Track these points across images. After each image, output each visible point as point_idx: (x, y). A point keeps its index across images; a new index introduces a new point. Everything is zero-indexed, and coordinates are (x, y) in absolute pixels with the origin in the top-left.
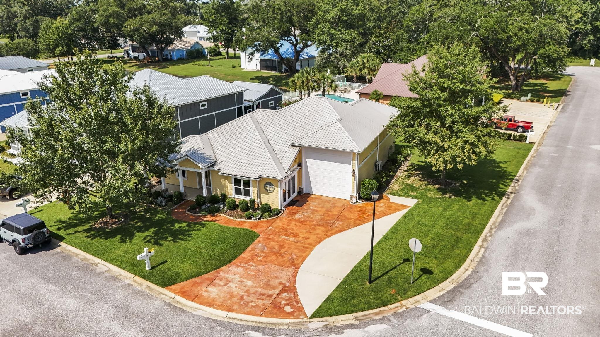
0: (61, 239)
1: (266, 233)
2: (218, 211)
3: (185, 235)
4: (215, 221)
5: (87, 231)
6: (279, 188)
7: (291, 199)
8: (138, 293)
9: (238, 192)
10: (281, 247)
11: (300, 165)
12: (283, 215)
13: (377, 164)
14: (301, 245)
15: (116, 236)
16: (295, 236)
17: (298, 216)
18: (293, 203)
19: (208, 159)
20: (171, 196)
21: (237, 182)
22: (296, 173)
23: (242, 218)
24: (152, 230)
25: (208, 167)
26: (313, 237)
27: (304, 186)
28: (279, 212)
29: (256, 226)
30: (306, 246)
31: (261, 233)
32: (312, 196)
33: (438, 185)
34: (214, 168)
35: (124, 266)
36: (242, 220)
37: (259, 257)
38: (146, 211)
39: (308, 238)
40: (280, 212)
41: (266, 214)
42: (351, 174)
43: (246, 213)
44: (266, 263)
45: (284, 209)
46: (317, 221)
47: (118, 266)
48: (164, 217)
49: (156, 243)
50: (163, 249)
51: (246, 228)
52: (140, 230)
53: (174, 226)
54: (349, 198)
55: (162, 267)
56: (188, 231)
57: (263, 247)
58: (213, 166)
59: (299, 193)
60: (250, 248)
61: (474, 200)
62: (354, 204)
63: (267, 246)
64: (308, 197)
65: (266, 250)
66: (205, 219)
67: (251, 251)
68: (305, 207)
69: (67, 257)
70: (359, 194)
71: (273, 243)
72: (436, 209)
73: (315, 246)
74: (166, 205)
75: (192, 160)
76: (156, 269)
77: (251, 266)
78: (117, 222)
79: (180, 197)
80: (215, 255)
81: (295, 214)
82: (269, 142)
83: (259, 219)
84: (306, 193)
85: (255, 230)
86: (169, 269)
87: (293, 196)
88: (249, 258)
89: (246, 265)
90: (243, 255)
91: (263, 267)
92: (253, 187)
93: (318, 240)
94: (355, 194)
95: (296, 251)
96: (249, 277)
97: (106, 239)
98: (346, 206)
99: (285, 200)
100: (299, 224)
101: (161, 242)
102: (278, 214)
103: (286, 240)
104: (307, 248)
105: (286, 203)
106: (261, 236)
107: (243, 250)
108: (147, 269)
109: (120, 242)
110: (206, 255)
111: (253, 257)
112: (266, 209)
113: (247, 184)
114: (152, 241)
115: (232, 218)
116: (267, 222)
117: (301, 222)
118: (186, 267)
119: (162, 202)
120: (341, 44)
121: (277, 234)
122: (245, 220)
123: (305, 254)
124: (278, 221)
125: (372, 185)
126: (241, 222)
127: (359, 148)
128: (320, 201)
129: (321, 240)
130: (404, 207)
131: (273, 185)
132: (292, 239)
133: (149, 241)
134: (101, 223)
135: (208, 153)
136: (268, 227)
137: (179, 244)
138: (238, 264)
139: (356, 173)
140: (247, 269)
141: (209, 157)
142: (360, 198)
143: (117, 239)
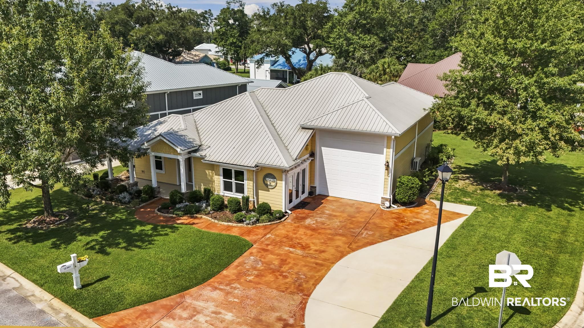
1: (262, 242)
2: (198, 211)
3: (143, 241)
4: (193, 224)
5: (13, 231)
6: (284, 182)
7: (299, 200)
8: (49, 325)
9: (228, 187)
10: (283, 262)
11: (312, 155)
12: (289, 220)
13: (415, 160)
14: (313, 260)
15: (48, 239)
16: (304, 248)
17: (308, 221)
18: (302, 205)
19: (190, 142)
20: (139, 192)
22: (306, 165)
23: (230, 221)
24: (101, 233)
25: (189, 153)
26: (331, 251)
27: (317, 184)
28: (282, 215)
29: (249, 232)
30: (320, 262)
31: (255, 242)
32: (328, 198)
33: (499, 190)
34: (198, 154)
35: (42, 282)
36: (230, 224)
37: (249, 275)
38: (102, 209)
39: (323, 252)
40: (284, 216)
41: (264, 217)
42: (384, 167)
43: (235, 215)
44: (259, 286)
45: (290, 212)
46: (336, 229)
47: (34, 281)
48: (124, 217)
49: (102, 251)
50: (108, 259)
51: (234, 234)
52: (86, 232)
53: (134, 228)
54: (379, 202)
55: (99, 286)
56: (151, 236)
57: (255, 261)
58: (196, 151)
59: (311, 193)
60: (236, 263)
61: (556, 210)
62: (387, 209)
63: (263, 260)
64: (323, 199)
65: (260, 266)
66: (179, 222)
67: (237, 266)
68: (319, 210)
70: (394, 196)
71: (271, 257)
72: (505, 219)
73: (333, 263)
74: (129, 202)
75: (167, 142)
76: (89, 288)
77: (235, 288)
78: (57, 221)
79: (151, 193)
80: (183, 271)
81: (304, 218)
82: (273, 124)
83: (254, 223)
84: (319, 195)
85: (247, 238)
86: (109, 289)
87: (302, 197)
88: (234, 277)
89: (228, 288)
90: (225, 272)
91: (253, 291)
92: (248, 180)
93: (339, 255)
94: (388, 195)
95: (304, 269)
97: (34, 243)
98: (376, 211)
99: (291, 201)
100: (309, 232)
101: (109, 250)
102: (280, 218)
103: (291, 252)
104: (322, 265)
105: (292, 205)
106: (254, 246)
107: (226, 266)
108: (75, 287)
109: (51, 248)
110: (169, 270)
111: (240, 275)
112: (265, 210)
114: (97, 247)
115: (216, 221)
116: (265, 227)
117: (313, 230)
118: (135, 286)
119: (125, 198)
120: (359, 50)
121: (279, 244)
122: (235, 225)
123: (320, 274)
124: (280, 227)
125: (413, 184)
126: (228, 226)
127: (397, 130)
128: (339, 204)
129: (342, 255)
130: (459, 215)
131: (274, 178)
132: (299, 252)
133: (92, 248)
134: (34, 222)
135: (191, 135)
136: (265, 235)
137: (134, 252)
138: (216, 285)
139: (390, 166)
140: (228, 293)
141: (191, 140)
142: (395, 202)
143: (49, 243)
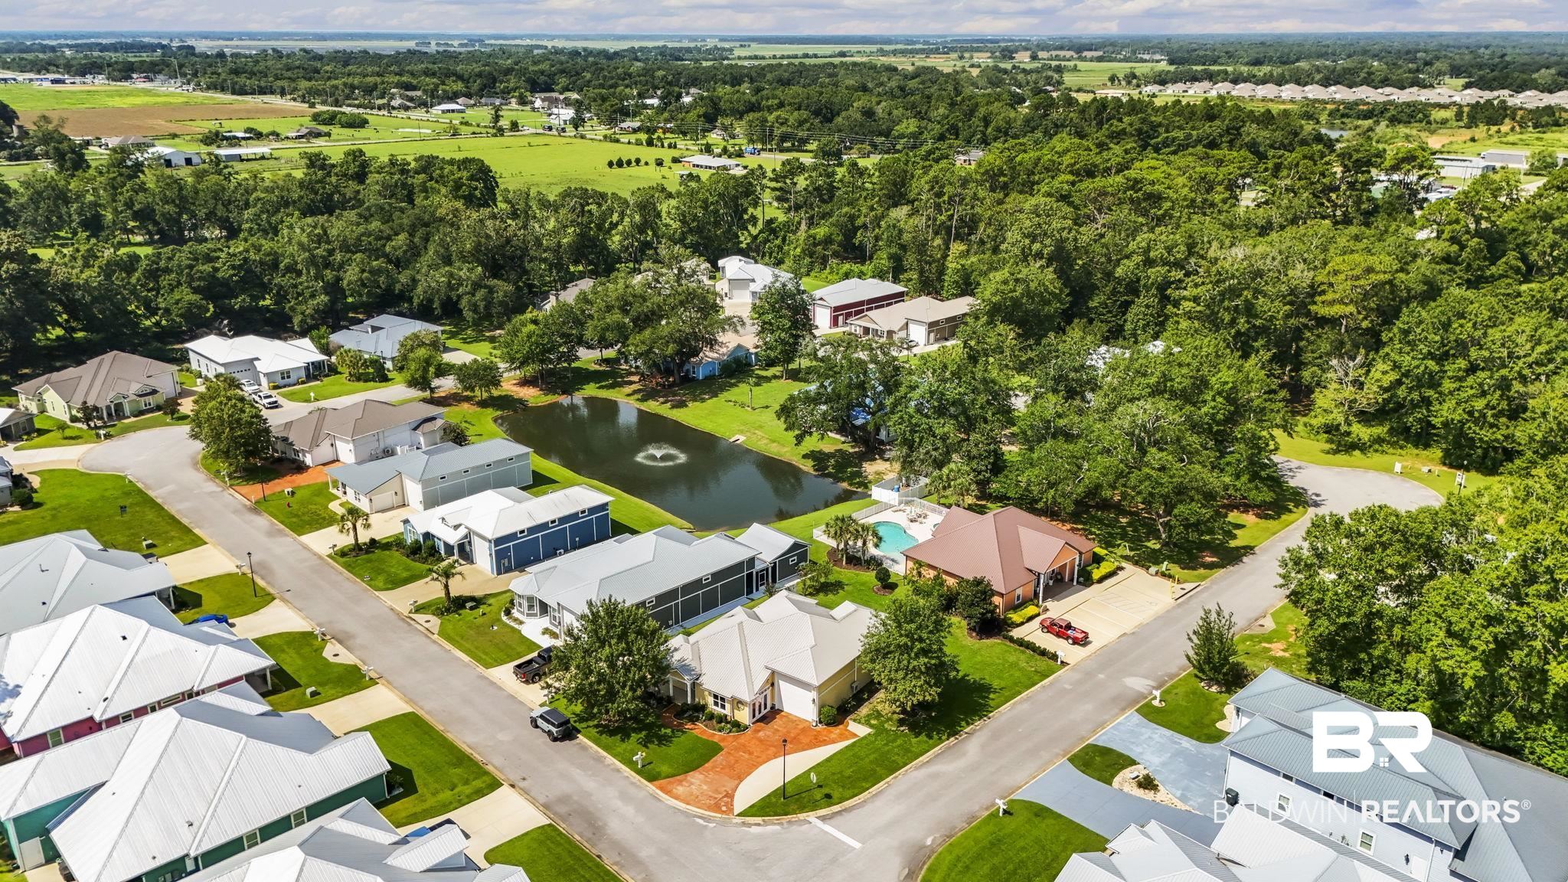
0: (579, 732)
1: (729, 747)
2: (698, 719)
3: (667, 741)
4: (693, 729)
5: (596, 726)
6: (750, 707)
7: (760, 716)
8: (633, 783)
9: (716, 704)
10: (736, 761)
11: (773, 684)
12: (749, 732)
13: (852, 686)
14: (752, 762)
15: (617, 734)
16: (751, 753)
17: (761, 734)
18: (763, 719)
21: (716, 697)
22: (768, 692)
23: (714, 730)
24: (644, 733)
25: (694, 680)
26: (764, 757)
27: (775, 703)
29: (724, 739)
30: (755, 763)
31: (726, 746)
32: (781, 714)
34: (699, 681)
36: (714, 732)
37: (718, 767)
39: (759, 757)
40: (747, 729)
41: (734, 729)
42: (812, 701)
43: (718, 725)
44: (721, 773)
45: (751, 726)
46: (772, 741)
47: (620, 761)
48: (654, 720)
49: (647, 746)
50: (651, 751)
51: (715, 740)
52: (635, 730)
53: (661, 730)
54: (811, 721)
55: (650, 767)
56: (671, 737)
57: (723, 759)
58: (698, 679)
59: (773, 707)
60: (714, 759)
61: (923, 737)
62: (813, 726)
63: (726, 759)
64: (777, 715)
65: (724, 762)
66: (686, 727)
67: (713, 762)
68: (770, 725)
69: (584, 748)
70: (819, 719)
71: (731, 757)
72: (879, 742)
73: (761, 765)
74: (657, 708)
76: (646, 767)
77: (710, 774)
78: (618, 721)
79: (670, 700)
80: (687, 762)
81: (757, 731)
82: (749, 660)
83: (728, 733)
84: (776, 710)
85: (722, 743)
86: (654, 768)
87: (764, 712)
88: (710, 768)
89: (707, 773)
90: (707, 765)
91: (718, 776)
92: (728, 703)
93: (766, 760)
94: (816, 718)
95: (746, 767)
96: (706, 783)
97: (611, 736)
98: (806, 729)
99: (754, 717)
100: (757, 742)
101: (650, 745)
102: (743, 731)
103: (742, 756)
104: (755, 765)
105: (754, 720)
106: (725, 749)
107: (708, 761)
108: (639, 767)
109: (621, 741)
110: (681, 760)
111: (713, 767)
112: (737, 725)
113: (723, 699)
114: (644, 743)
115: (707, 729)
116: (734, 736)
117: (760, 740)
118: (665, 769)
121: (737, 749)
122: (716, 733)
123: (752, 770)
124: (743, 737)
125: (833, 712)
126: (713, 734)
127: (817, 684)
128: (785, 720)
130: (855, 735)
131: (743, 705)
132: (746, 756)
133: (641, 744)
134: (606, 720)
135: (693, 662)
136: (732, 742)
137: (664, 747)
138: (702, 771)
139: (816, 701)
140: (706, 776)
141: (694, 668)
142: (821, 722)
143: (618, 737)
